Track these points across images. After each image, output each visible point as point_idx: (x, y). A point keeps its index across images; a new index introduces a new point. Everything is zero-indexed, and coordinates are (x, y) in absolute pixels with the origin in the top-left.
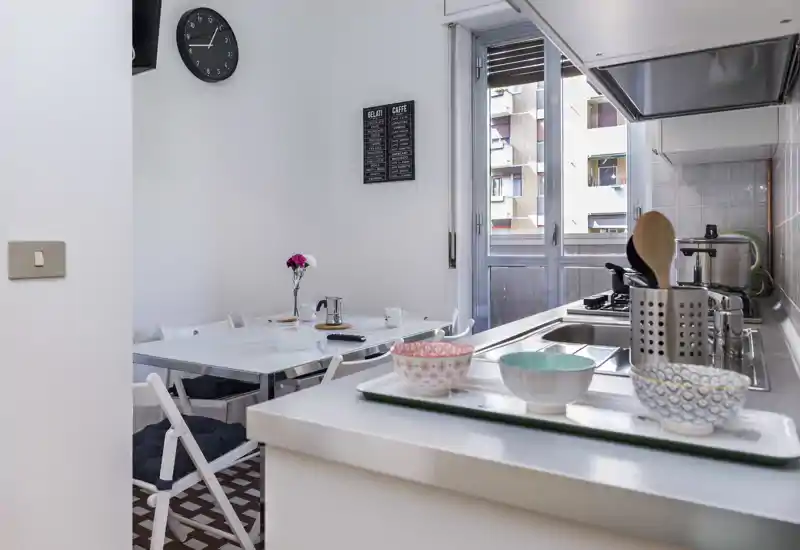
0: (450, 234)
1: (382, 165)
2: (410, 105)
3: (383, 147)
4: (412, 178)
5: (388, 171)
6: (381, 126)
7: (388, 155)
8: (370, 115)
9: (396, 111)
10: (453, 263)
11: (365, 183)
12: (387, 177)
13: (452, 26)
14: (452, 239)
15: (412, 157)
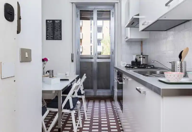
0: (72, 54)
1: (52, 35)
2: (61, 21)
3: (52, 31)
4: (61, 39)
5: (54, 37)
6: (51, 25)
7: (54, 33)
8: (48, 22)
9: (56, 22)
10: (72, 61)
11: (46, 40)
12: (53, 39)
13: (72, 3)
14: (72, 55)
15: (61, 34)
